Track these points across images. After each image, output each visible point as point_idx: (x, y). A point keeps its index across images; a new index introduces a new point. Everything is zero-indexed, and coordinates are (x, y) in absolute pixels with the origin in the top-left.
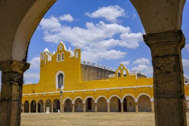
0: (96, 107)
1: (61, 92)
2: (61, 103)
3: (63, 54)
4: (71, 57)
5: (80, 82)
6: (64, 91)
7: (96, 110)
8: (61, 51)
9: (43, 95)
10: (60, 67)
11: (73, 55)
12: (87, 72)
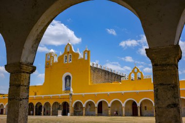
0: (109, 111)
1: (71, 95)
2: (70, 106)
3: (70, 56)
4: (79, 58)
5: (89, 84)
6: (73, 94)
7: (109, 113)
8: (68, 53)
9: (50, 97)
10: (67, 69)
11: (82, 57)
12: (95, 75)
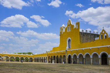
1: (66, 51)
3: (70, 27)
4: (74, 28)
6: (68, 50)
8: (69, 25)
9: (58, 52)
10: (69, 35)
11: (75, 27)
